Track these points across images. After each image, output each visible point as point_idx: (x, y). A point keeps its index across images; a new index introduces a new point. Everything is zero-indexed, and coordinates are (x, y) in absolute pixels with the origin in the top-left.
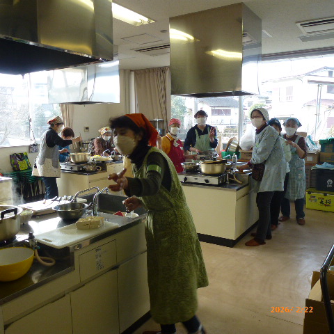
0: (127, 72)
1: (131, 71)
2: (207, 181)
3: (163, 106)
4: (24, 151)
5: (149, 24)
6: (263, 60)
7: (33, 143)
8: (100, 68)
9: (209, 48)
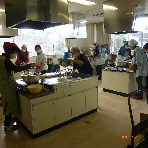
0: (92, 24)
1: (95, 24)
2: (117, 69)
3: (107, 37)
4: (52, 57)
5: (96, 5)
6: (145, 16)
7: (54, 54)
8: (81, 23)
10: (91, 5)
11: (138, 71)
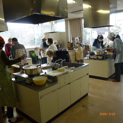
0: (67, 20)
2: (97, 58)
3: (80, 31)
4: (33, 50)
6: (117, 13)
9: (97, 10)
10: (71, 3)
11: (117, 58)
